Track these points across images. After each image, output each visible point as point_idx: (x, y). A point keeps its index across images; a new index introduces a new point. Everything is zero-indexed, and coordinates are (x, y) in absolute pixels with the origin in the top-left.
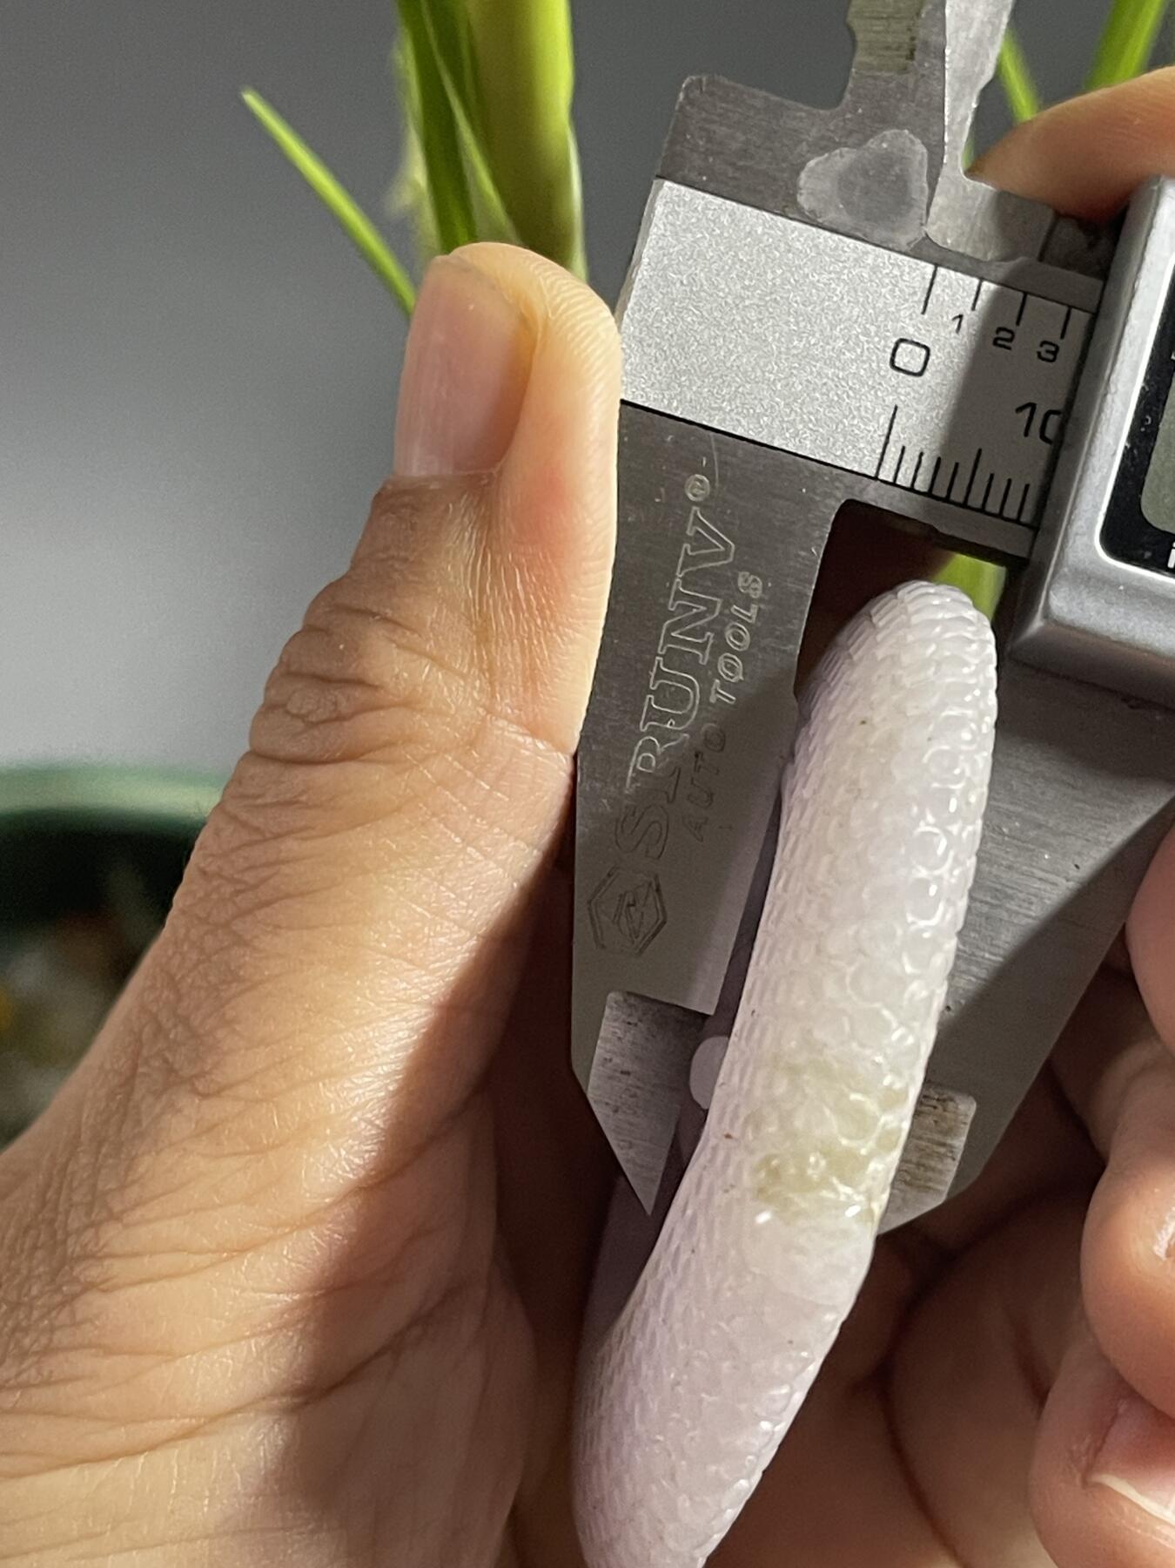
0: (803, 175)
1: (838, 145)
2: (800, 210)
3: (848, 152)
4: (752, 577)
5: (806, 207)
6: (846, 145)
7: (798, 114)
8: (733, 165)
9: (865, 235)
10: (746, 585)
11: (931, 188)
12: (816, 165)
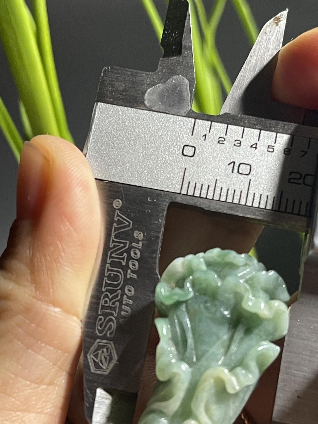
0: (146, 95)
1: (157, 84)
2: (146, 106)
3: (161, 85)
4: (139, 232)
5: (148, 105)
6: (160, 83)
7: (143, 75)
8: (122, 94)
9: (169, 112)
10: (137, 235)
11: (191, 93)
12: (150, 91)
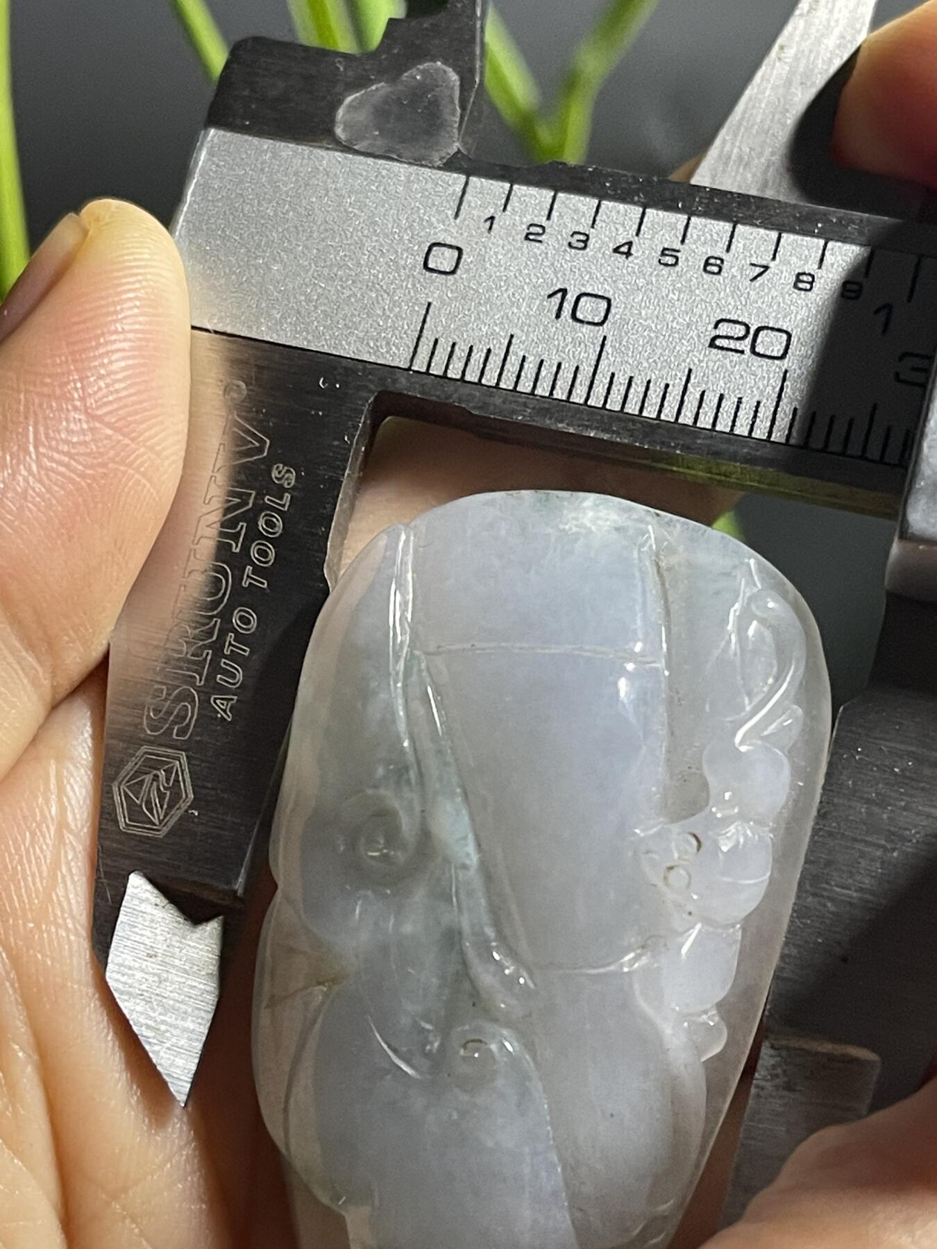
0: (341, 113)
1: (372, 82)
2: (336, 141)
3: (383, 87)
4: (286, 468)
5: (342, 136)
6: (381, 81)
8: (275, 109)
9: (399, 156)
10: (279, 476)
11: (463, 108)
12: (353, 101)
